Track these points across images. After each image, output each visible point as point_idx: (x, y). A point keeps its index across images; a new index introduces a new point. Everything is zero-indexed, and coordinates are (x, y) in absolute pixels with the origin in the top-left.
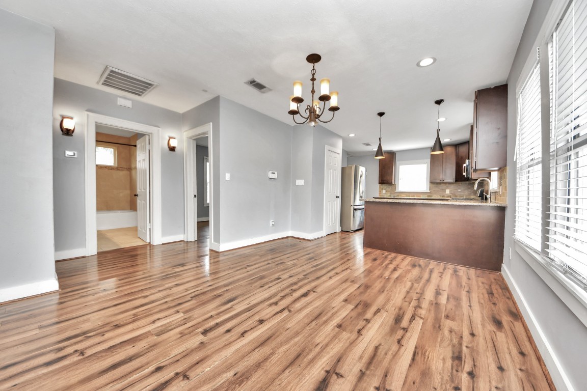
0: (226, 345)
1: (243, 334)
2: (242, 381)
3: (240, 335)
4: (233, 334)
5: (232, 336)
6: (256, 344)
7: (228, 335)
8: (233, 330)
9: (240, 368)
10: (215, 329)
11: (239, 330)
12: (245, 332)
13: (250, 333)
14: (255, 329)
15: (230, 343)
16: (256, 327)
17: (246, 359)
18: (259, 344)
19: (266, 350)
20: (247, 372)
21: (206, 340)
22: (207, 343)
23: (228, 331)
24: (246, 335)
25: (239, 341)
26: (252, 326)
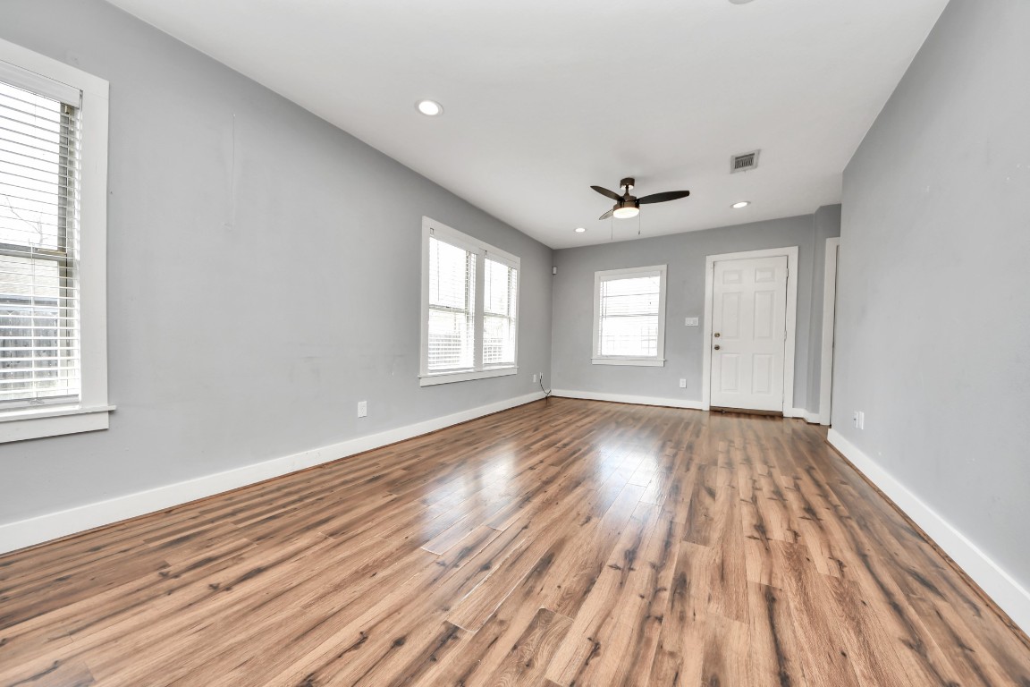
0: (397, 611)
1: (363, 638)
2: (364, 569)
3: (370, 637)
4: (387, 636)
5: (388, 632)
6: (337, 619)
7: (397, 632)
8: (388, 645)
9: (367, 583)
10: (433, 642)
11: (372, 650)
12: (356, 646)
13: (346, 645)
14: (331, 656)
15: (389, 616)
16: (328, 664)
17: (357, 595)
18: (328, 622)
19: (317, 612)
20: (357, 579)
21: (440, 615)
22: (436, 611)
23: (399, 643)
24: (357, 636)
25: (372, 623)
26: (337, 665)
